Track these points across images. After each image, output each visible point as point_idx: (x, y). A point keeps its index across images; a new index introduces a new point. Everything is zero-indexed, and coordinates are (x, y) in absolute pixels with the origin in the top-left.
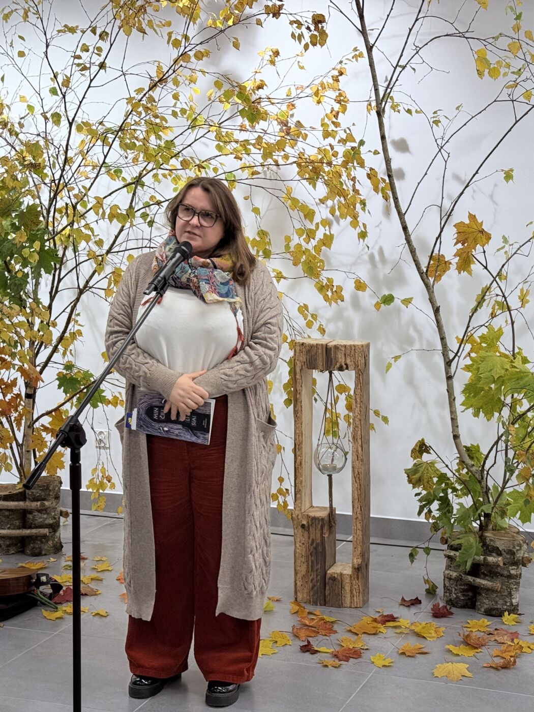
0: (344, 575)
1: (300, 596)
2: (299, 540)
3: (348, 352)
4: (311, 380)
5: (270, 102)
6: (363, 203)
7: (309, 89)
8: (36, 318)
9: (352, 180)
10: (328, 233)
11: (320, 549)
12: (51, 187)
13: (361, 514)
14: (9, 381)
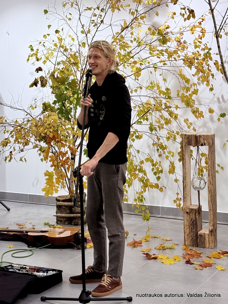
0: (206, 234)
1: (187, 243)
2: (186, 219)
3: (205, 138)
4: (190, 151)
5: (172, 33)
6: (213, 75)
7: (188, 27)
8: (75, 126)
9: (208, 65)
10: (196, 89)
11: (195, 222)
12: (81, 72)
13: (213, 208)
14: (65, 152)
